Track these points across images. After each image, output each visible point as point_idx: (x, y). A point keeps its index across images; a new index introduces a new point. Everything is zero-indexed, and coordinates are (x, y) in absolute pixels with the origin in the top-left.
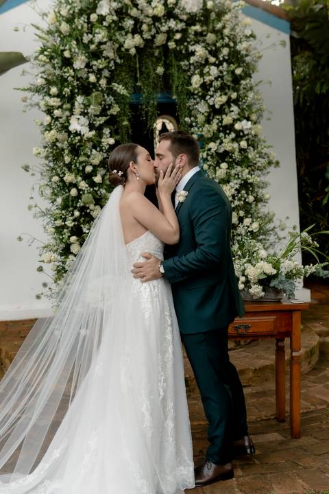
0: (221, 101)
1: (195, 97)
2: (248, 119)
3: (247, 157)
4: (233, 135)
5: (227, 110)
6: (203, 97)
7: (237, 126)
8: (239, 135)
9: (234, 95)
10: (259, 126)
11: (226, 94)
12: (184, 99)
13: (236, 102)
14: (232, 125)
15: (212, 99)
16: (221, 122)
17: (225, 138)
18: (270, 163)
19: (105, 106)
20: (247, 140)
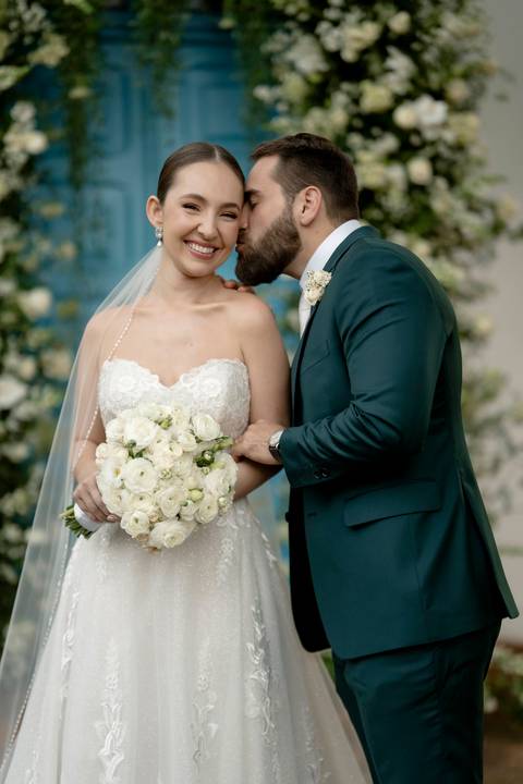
0: (358, 39)
1: (290, 25)
2: (439, 95)
3: (427, 209)
4: (389, 143)
5: (375, 67)
6: (310, 27)
7: (404, 116)
8: (409, 144)
9: (400, 22)
10: (472, 120)
11: (375, 18)
12: (257, 31)
13: (405, 43)
14: (390, 112)
15: (336, 32)
16: (356, 101)
17: (366, 148)
18: (497, 228)
19: (22, 36)
20: (434, 160)
